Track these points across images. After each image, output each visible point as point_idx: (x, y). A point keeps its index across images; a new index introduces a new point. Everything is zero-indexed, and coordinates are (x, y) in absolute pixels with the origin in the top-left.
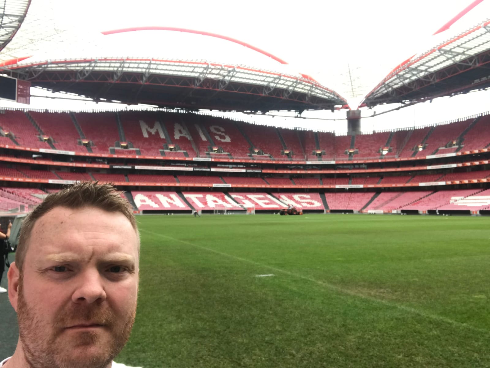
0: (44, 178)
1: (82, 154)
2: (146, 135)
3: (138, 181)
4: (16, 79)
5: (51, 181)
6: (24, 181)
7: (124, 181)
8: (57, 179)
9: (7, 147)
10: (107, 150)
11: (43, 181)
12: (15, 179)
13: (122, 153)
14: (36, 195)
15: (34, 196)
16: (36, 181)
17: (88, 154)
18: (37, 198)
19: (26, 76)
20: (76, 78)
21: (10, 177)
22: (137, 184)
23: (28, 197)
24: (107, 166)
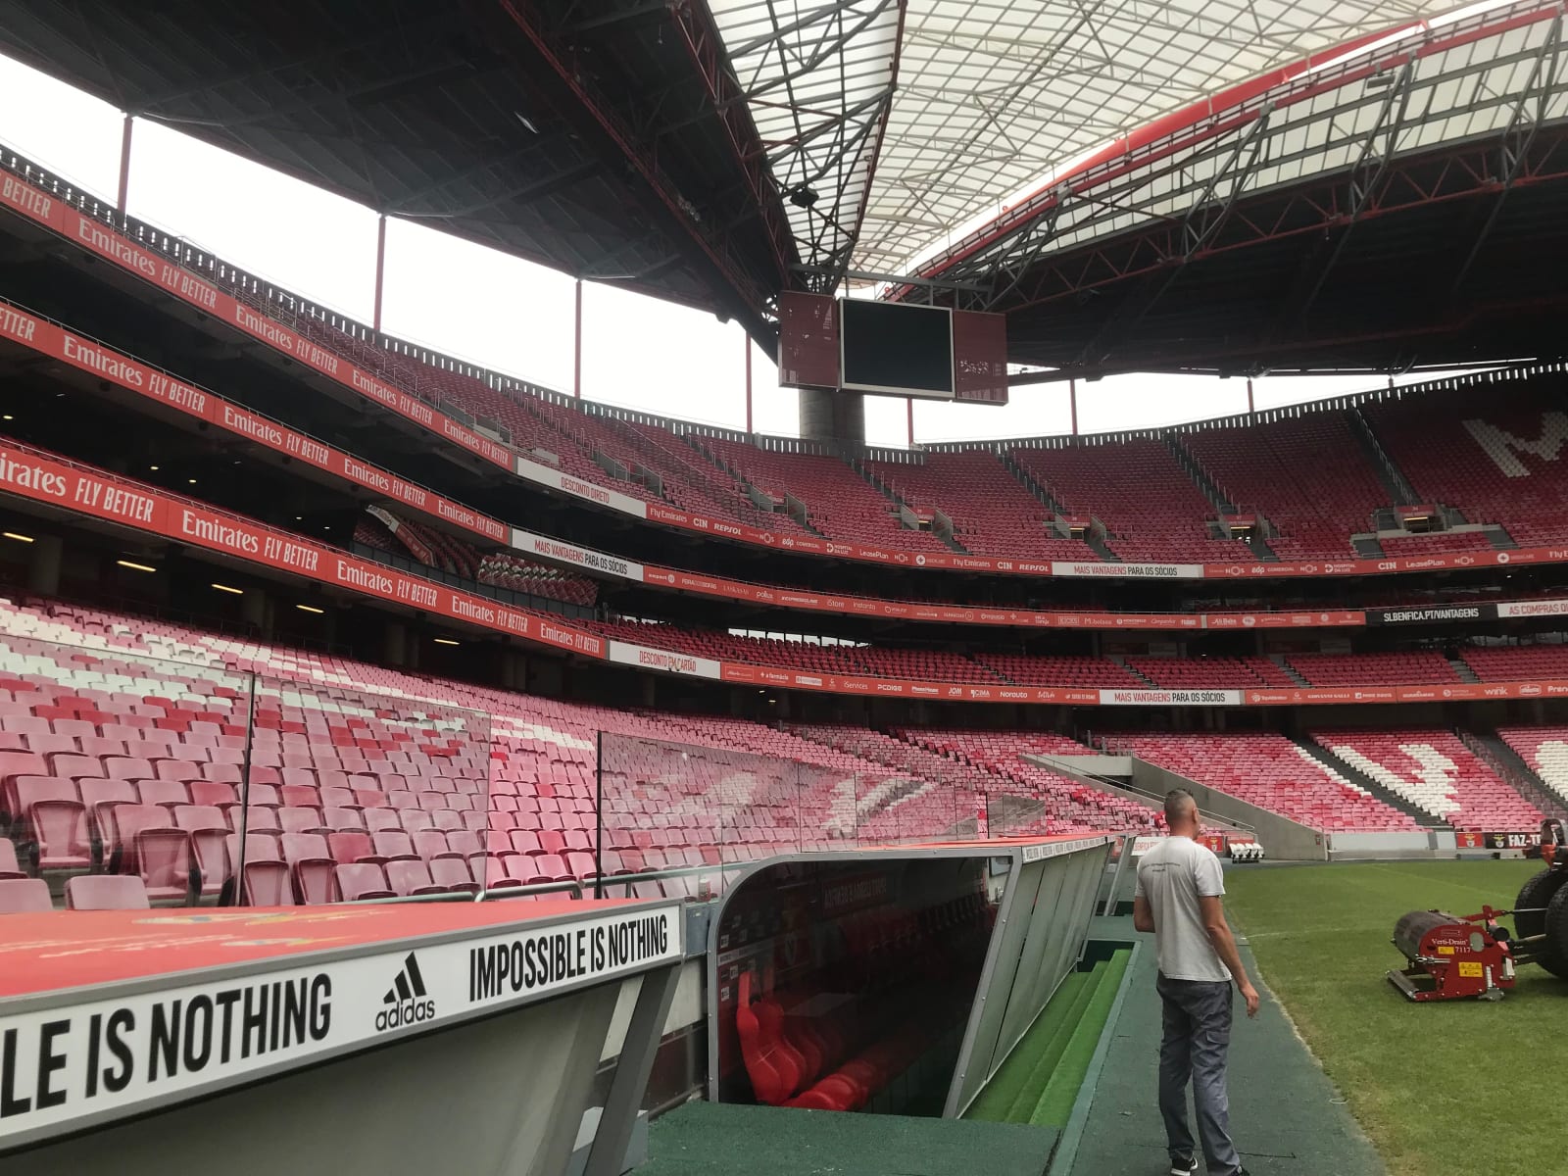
0: (1077, 684)
1: (1235, 571)
2: (1514, 469)
3: (1532, 675)
4: (950, 309)
5: (1108, 697)
6: (995, 699)
7: (1453, 679)
8: (1133, 685)
9: (921, 561)
10: (1346, 548)
11: (1077, 697)
12: (955, 692)
13: (1421, 550)
14: (1047, 759)
15: (1038, 765)
16: (1046, 696)
17: (1258, 570)
18: (1051, 770)
19: (984, 296)
20: (1178, 248)
21: (935, 683)
22: (1528, 690)
23: (1010, 766)
24: (1351, 618)
